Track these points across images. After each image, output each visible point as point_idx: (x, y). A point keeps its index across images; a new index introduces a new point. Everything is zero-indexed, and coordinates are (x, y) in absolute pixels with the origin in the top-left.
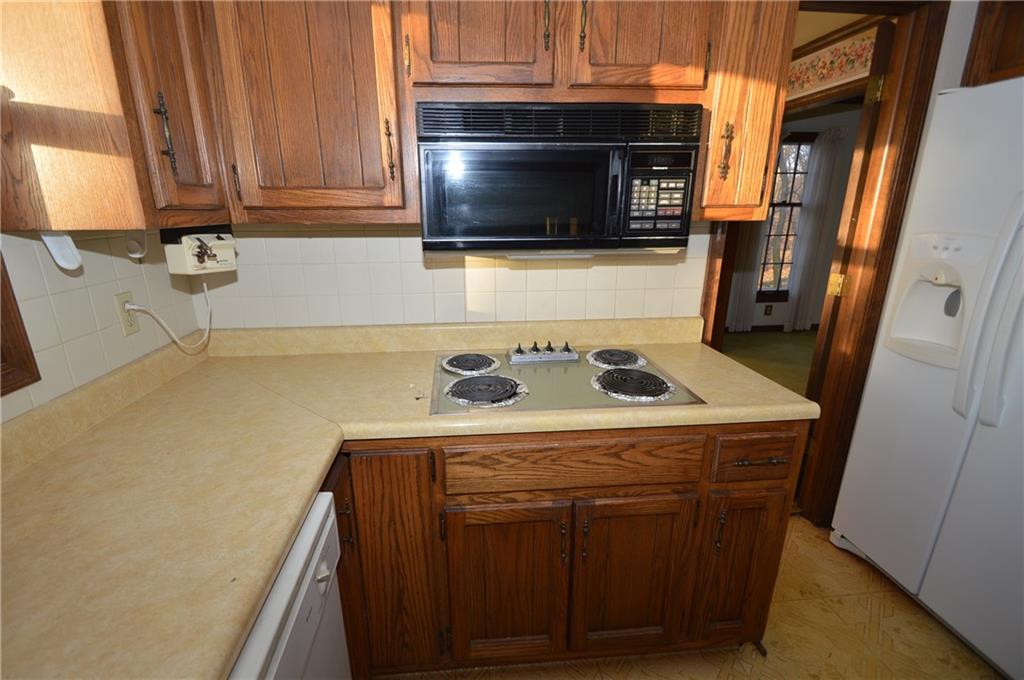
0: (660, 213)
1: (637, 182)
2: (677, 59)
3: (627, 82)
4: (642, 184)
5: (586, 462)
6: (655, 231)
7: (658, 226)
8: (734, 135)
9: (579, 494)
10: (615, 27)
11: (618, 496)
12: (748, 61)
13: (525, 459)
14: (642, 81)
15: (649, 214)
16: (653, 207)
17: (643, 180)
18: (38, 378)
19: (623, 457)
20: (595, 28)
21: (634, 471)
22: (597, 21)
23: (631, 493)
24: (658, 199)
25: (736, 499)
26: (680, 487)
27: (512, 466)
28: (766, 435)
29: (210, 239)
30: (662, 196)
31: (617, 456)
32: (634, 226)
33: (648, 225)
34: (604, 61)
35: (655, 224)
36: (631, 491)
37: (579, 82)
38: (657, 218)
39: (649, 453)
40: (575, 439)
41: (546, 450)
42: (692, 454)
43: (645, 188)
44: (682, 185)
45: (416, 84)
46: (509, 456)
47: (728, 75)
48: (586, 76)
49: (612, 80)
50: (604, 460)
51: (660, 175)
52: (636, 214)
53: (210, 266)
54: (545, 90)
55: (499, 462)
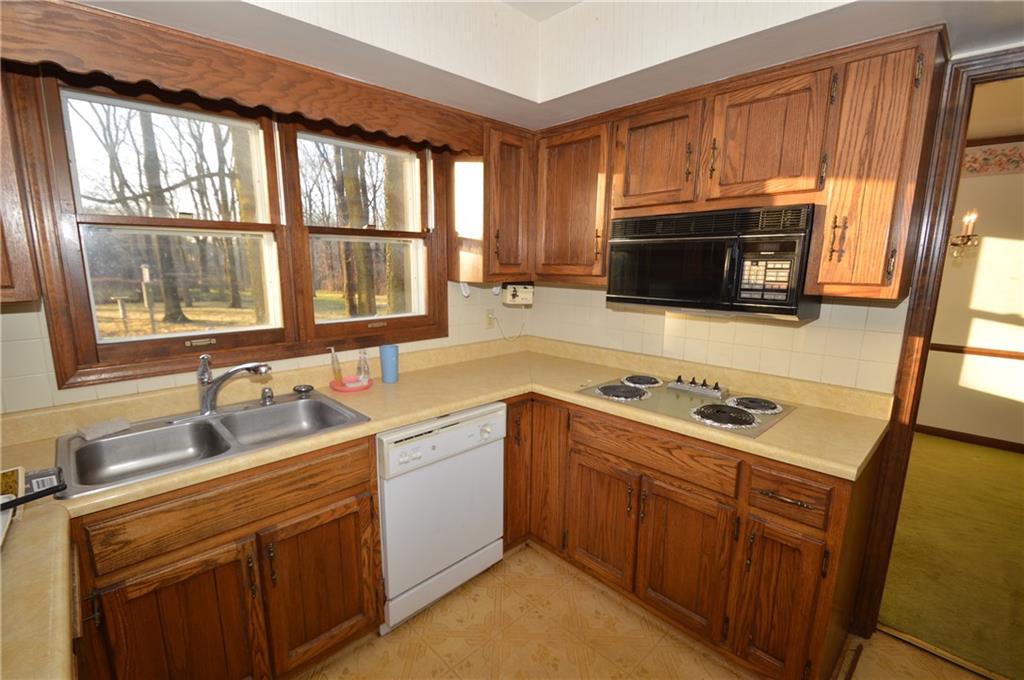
0: (767, 287)
1: (747, 263)
2: (795, 172)
3: (747, 193)
4: (752, 265)
5: (649, 448)
6: (762, 300)
7: (765, 297)
8: (848, 225)
9: (647, 472)
10: (742, 158)
11: (673, 485)
12: (861, 163)
13: (612, 432)
14: (759, 192)
15: (757, 287)
16: (762, 282)
17: (752, 262)
18: (447, 336)
19: (674, 453)
20: (728, 161)
21: (682, 468)
22: (729, 157)
23: (683, 487)
24: (765, 276)
25: (769, 528)
26: (723, 499)
27: (605, 434)
28: (798, 479)
29: (520, 289)
30: (768, 274)
31: (668, 450)
32: (744, 295)
33: (757, 296)
34: (733, 181)
35: (763, 295)
36: (684, 485)
37: (712, 197)
38: (764, 290)
39: (692, 457)
40: (645, 430)
41: (625, 430)
42: (727, 471)
43: (754, 268)
44: (788, 266)
45: (615, 209)
46: (604, 427)
47: (840, 179)
48: (716, 192)
49: (736, 193)
50: (660, 451)
51: (767, 258)
52: (747, 287)
53: (518, 301)
54: (688, 205)
55: (599, 430)
